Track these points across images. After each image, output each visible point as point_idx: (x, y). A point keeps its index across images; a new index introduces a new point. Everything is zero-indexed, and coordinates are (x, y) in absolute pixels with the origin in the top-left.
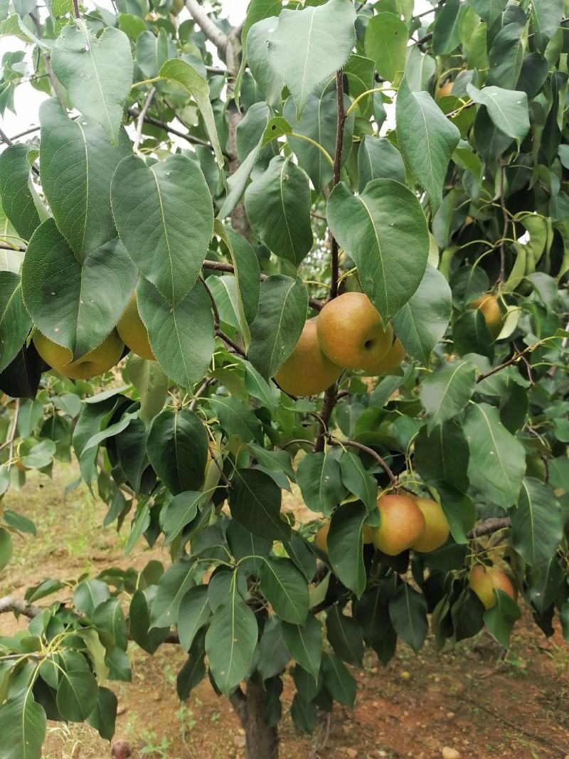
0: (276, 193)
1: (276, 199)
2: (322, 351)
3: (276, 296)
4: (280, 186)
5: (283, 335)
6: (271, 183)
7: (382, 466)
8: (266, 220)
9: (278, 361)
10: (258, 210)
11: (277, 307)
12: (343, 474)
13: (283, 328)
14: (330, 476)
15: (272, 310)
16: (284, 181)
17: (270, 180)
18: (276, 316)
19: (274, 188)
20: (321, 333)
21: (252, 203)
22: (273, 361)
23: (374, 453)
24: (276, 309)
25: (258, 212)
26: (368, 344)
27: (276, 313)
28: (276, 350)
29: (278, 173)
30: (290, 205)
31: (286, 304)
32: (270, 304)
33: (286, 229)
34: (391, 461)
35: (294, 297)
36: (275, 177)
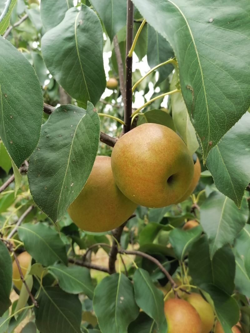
0: (71, 39)
1: (70, 44)
2: (117, 187)
3: (65, 128)
4: (74, 32)
5: (72, 170)
6: (67, 30)
7: (163, 273)
8: (61, 64)
9: (66, 200)
10: (53, 54)
11: (66, 138)
12: (135, 293)
13: (73, 162)
14: (124, 297)
15: (61, 143)
16: (78, 26)
17: (66, 27)
18: (65, 149)
19: (69, 34)
20: (115, 167)
21: (49, 47)
22: (61, 200)
23: (156, 261)
24: (66, 141)
25: (54, 56)
26: (171, 180)
27: (65, 146)
28: (64, 188)
29: (72, 22)
30: (84, 50)
31: (76, 135)
32: (59, 136)
33: (81, 74)
34: (169, 267)
35: (84, 127)
36: (70, 25)
